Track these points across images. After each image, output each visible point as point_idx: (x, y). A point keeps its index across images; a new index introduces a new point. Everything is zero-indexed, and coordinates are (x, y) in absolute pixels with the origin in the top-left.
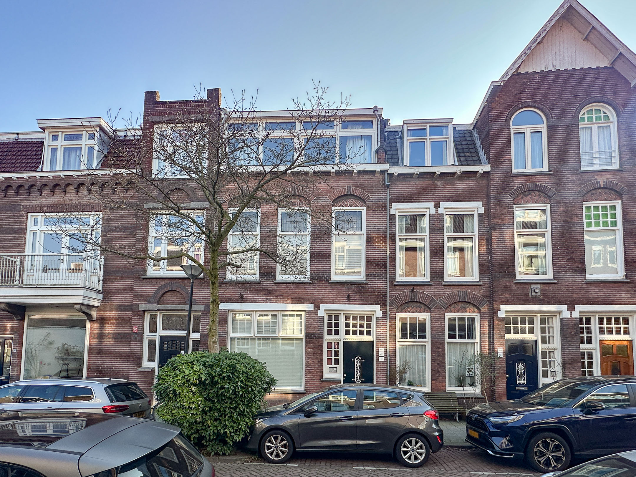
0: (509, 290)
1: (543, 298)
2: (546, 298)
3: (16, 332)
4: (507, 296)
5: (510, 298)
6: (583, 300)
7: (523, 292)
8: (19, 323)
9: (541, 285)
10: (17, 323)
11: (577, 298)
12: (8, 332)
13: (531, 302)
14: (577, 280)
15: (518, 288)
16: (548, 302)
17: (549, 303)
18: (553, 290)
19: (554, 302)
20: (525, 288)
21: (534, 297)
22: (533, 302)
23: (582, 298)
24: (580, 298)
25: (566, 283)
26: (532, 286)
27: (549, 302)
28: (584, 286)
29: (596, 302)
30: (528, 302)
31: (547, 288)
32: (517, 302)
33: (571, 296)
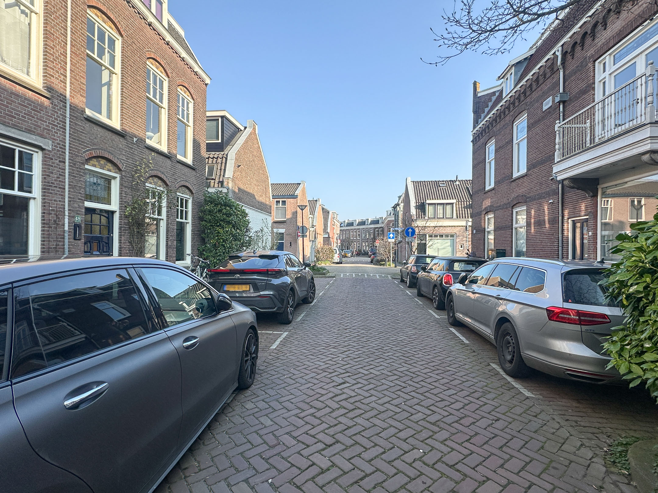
3: (591, 212)
8: (592, 200)
10: (591, 200)
12: (583, 213)
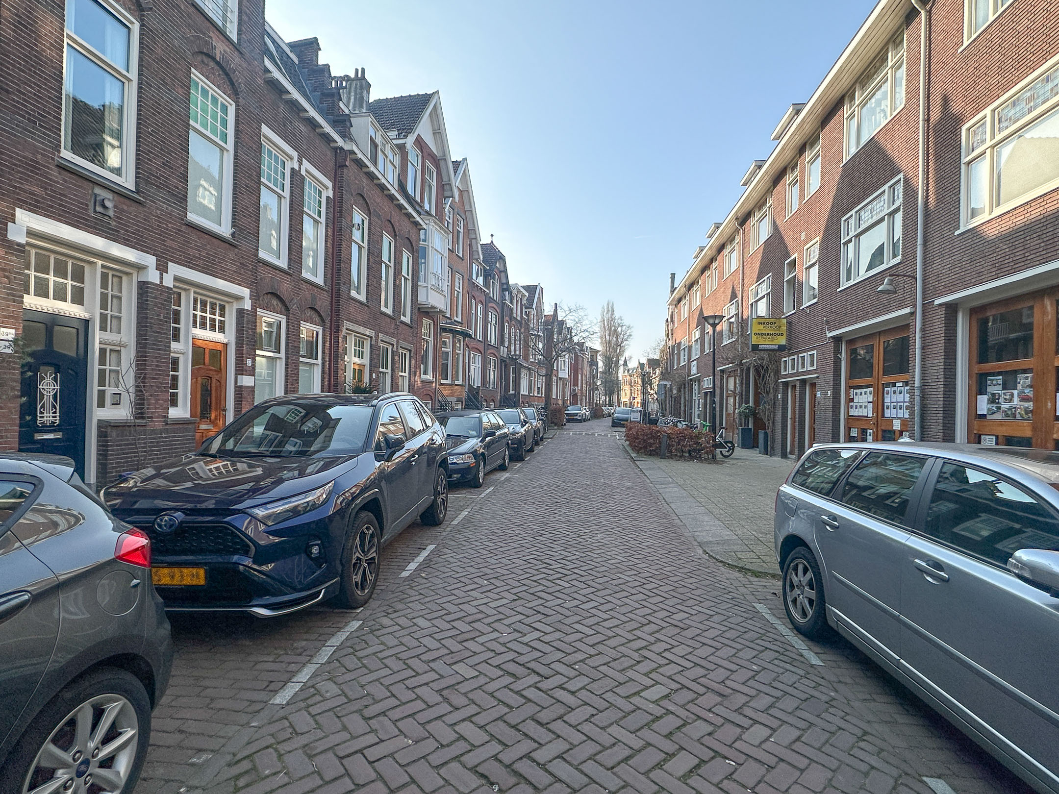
0: (41, 175)
1: (116, 226)
2: (122, 229)
4: (38, 190)
5: (43, 198)
6: (181, 256)
7: (75, 195)
9: (115, 195)
11: (173, 248)
13: (90, 227)
14: (174, 212)
15: (65, 181)
16: (124, 239)
17: (126, 242)
18: (135, 216)
19: (136, 243)
20: (81, 187)
21: (99, 216)
22: (95, 228)
23: (180, 251)
24: (175, 249)
25: (158, 211)
26: (97, 190)
27: (128, 240)
28: (184, 228)
29: (197, 265)
30: (86, 225)
31: (125, 208)
32: (60, 215)
33: (164, 241)
